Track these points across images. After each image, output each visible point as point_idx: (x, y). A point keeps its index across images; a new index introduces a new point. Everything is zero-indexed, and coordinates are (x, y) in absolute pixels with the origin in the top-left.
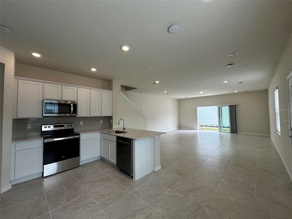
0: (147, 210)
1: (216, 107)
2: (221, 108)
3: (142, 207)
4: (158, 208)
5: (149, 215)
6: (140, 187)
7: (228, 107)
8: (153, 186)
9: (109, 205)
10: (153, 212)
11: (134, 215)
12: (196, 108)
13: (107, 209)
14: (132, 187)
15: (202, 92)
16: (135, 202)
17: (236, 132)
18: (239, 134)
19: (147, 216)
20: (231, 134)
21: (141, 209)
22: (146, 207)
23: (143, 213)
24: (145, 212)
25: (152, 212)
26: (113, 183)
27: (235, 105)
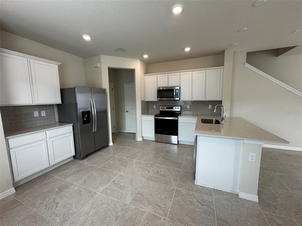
0: (161, 212)
3: (163, 206)
4: (171, 224)
5: (156, 217)
6: (188, 192)
8: (202, 205)
9: (152, 181)
10: (162, 220)
11: (150, 203)
13: (148, 182)
14: (183, 186)
16: (165, 197)
19: (154, 215)
21: (159, 206)
22: (165, 210)
23: (156, 210)
24: (158, 211)
25: (161, 218)
26: (177, 170)
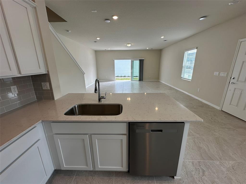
1: (130, 61)
2: (133, 61)
7: (138, 61)
12: (114, 61)
15: (130, 45)
17: (142, 80)
18: (144, 81)
20: (139, 81)
27: (143, 60)
